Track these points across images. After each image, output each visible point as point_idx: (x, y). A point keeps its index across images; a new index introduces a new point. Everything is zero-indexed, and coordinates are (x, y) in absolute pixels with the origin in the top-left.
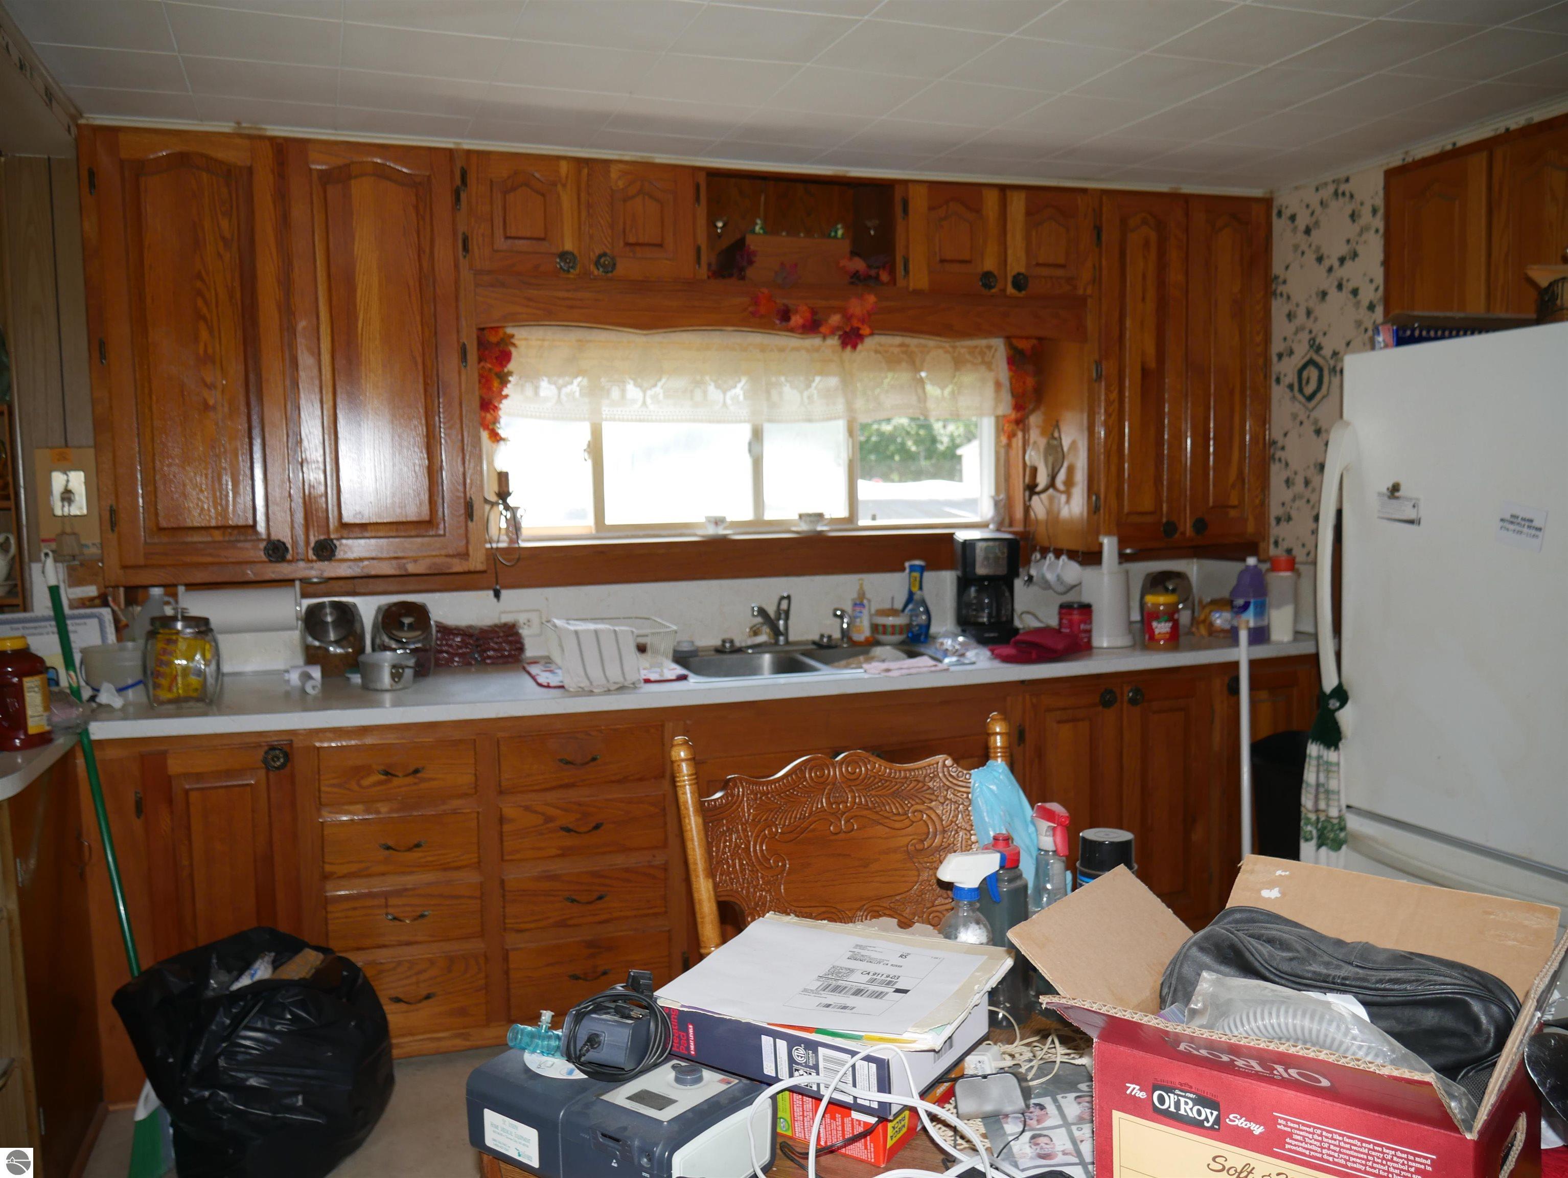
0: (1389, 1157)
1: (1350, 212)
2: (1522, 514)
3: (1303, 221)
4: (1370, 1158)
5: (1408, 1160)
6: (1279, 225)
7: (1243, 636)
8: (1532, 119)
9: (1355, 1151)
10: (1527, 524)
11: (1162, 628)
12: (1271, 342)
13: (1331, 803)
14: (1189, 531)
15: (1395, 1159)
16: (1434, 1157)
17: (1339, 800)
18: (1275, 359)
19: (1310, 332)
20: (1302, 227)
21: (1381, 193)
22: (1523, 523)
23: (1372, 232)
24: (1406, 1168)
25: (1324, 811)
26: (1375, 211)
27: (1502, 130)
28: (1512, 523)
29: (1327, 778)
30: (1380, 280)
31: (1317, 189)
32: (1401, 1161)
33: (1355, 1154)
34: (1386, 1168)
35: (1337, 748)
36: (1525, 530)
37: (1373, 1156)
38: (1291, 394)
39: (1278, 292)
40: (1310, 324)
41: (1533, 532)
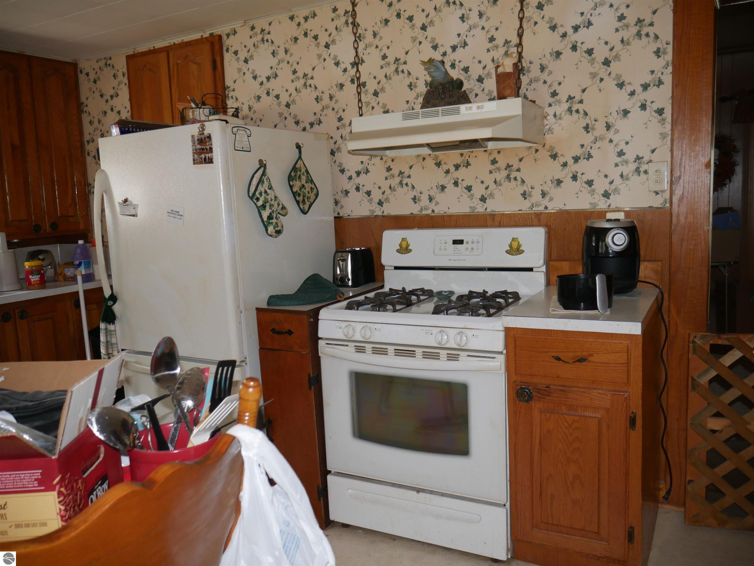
0: (22, 478)
1: (113, 74)
2: (175, 210)
3: (92, 76)
4: (15, 481)
5: (31, 476)
6: (82, 77)
7: (79, 278)
8: (183, 40)
9: (8, 480)
10: (177, 213)
11: (34, 278)
12: (83, 135)
13: (114, 349)
14: (48, 229)
15: (25, 478)
16: (41, 471)
17: (117, 347)
18: (86, 143)
19: (101, 131)
20: (92, 80)
21: (126, 66)
22: (176, 213)
23: (124, 84)
24: (30, 480)
25: (111, 353)
26: (124, 75)
27: (172, 44)
28: (172, 213)
29: (111, 338)
30: (129, 108)
31: (97, 62)
32: (28, 478)
33: (8, 481)
34: (22, 483)
35: (114, 323)
36: (177, 216)
37: (16, 480)
38: (95, 161)
39: (84, 110)
40: (100, 127)
41: (180, 217)
